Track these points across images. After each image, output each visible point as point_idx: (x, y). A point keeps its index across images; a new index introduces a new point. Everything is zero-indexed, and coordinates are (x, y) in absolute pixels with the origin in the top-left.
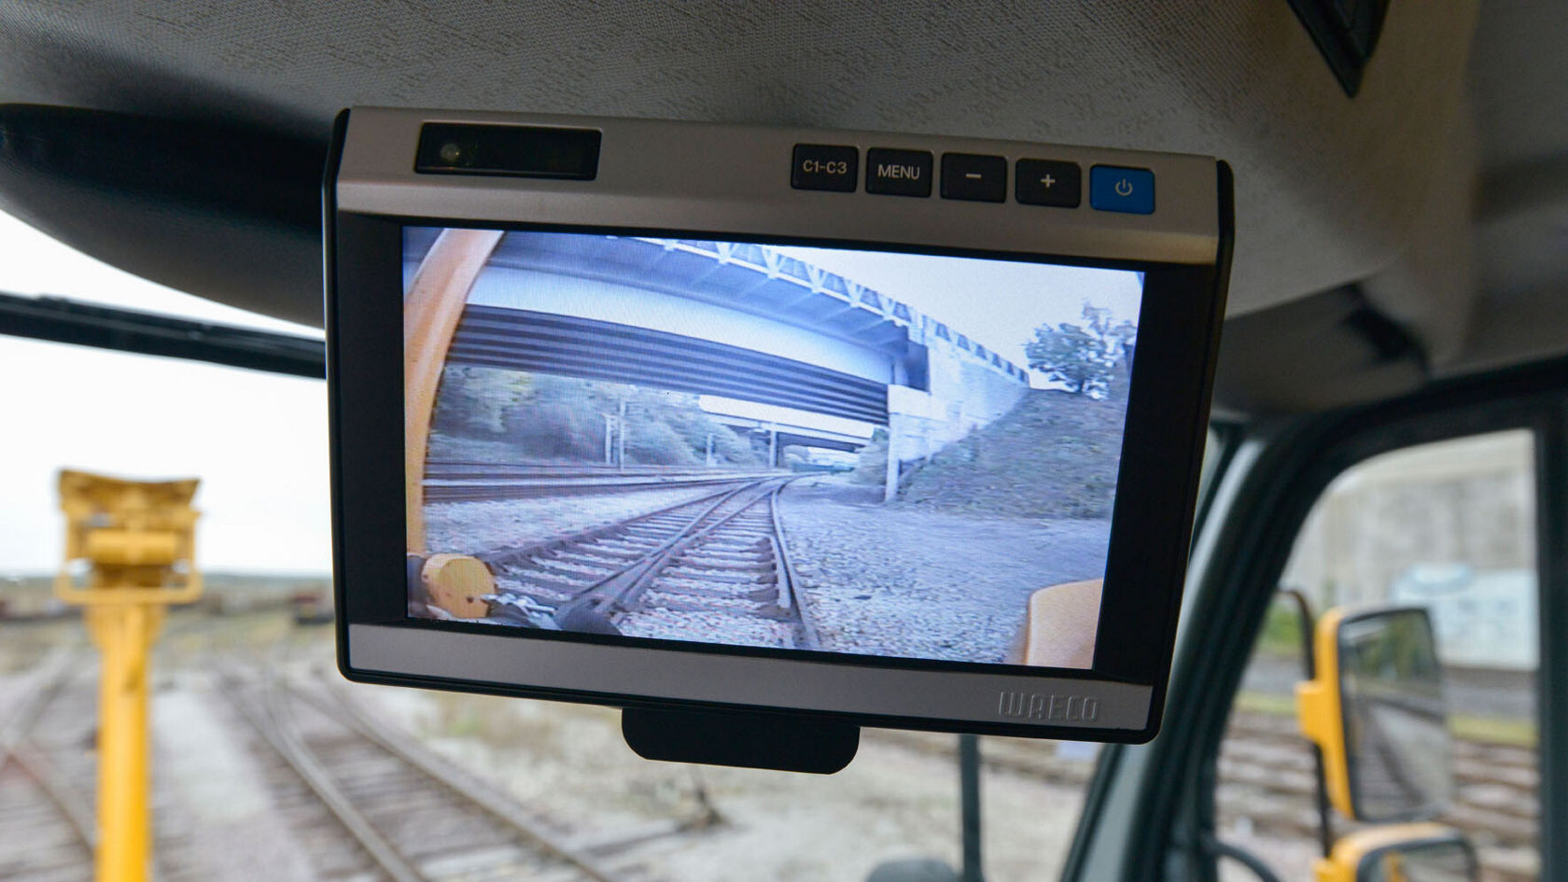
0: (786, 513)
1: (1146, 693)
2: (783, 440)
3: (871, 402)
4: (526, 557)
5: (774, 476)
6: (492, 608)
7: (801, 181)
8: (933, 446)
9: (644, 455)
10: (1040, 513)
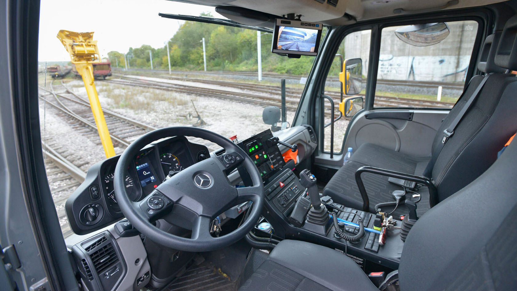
0: (298, 43)
1: (316, 53)
2: (299, 39)
3: (303, 37)
4: (284, 45)
5: (298, 41)
6: (281, 48)
7: (301, 25)
8: (306, 39)
9: (291, 39)
10: (312, 43)
